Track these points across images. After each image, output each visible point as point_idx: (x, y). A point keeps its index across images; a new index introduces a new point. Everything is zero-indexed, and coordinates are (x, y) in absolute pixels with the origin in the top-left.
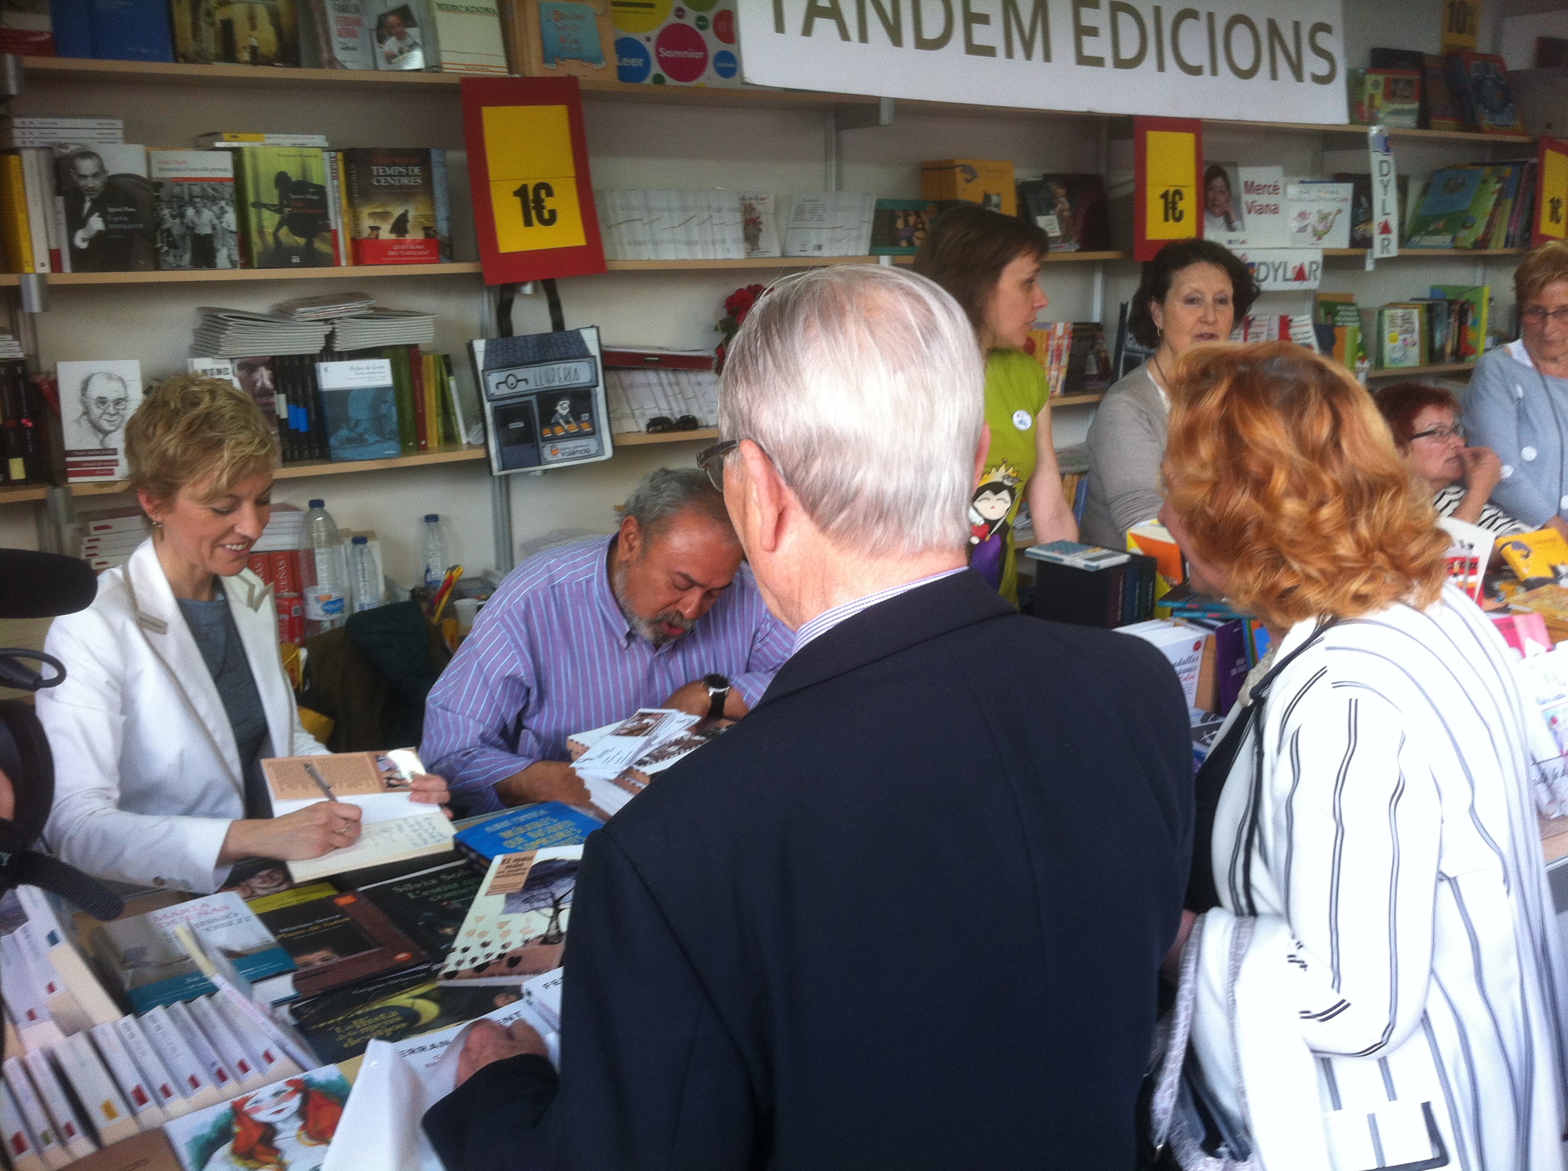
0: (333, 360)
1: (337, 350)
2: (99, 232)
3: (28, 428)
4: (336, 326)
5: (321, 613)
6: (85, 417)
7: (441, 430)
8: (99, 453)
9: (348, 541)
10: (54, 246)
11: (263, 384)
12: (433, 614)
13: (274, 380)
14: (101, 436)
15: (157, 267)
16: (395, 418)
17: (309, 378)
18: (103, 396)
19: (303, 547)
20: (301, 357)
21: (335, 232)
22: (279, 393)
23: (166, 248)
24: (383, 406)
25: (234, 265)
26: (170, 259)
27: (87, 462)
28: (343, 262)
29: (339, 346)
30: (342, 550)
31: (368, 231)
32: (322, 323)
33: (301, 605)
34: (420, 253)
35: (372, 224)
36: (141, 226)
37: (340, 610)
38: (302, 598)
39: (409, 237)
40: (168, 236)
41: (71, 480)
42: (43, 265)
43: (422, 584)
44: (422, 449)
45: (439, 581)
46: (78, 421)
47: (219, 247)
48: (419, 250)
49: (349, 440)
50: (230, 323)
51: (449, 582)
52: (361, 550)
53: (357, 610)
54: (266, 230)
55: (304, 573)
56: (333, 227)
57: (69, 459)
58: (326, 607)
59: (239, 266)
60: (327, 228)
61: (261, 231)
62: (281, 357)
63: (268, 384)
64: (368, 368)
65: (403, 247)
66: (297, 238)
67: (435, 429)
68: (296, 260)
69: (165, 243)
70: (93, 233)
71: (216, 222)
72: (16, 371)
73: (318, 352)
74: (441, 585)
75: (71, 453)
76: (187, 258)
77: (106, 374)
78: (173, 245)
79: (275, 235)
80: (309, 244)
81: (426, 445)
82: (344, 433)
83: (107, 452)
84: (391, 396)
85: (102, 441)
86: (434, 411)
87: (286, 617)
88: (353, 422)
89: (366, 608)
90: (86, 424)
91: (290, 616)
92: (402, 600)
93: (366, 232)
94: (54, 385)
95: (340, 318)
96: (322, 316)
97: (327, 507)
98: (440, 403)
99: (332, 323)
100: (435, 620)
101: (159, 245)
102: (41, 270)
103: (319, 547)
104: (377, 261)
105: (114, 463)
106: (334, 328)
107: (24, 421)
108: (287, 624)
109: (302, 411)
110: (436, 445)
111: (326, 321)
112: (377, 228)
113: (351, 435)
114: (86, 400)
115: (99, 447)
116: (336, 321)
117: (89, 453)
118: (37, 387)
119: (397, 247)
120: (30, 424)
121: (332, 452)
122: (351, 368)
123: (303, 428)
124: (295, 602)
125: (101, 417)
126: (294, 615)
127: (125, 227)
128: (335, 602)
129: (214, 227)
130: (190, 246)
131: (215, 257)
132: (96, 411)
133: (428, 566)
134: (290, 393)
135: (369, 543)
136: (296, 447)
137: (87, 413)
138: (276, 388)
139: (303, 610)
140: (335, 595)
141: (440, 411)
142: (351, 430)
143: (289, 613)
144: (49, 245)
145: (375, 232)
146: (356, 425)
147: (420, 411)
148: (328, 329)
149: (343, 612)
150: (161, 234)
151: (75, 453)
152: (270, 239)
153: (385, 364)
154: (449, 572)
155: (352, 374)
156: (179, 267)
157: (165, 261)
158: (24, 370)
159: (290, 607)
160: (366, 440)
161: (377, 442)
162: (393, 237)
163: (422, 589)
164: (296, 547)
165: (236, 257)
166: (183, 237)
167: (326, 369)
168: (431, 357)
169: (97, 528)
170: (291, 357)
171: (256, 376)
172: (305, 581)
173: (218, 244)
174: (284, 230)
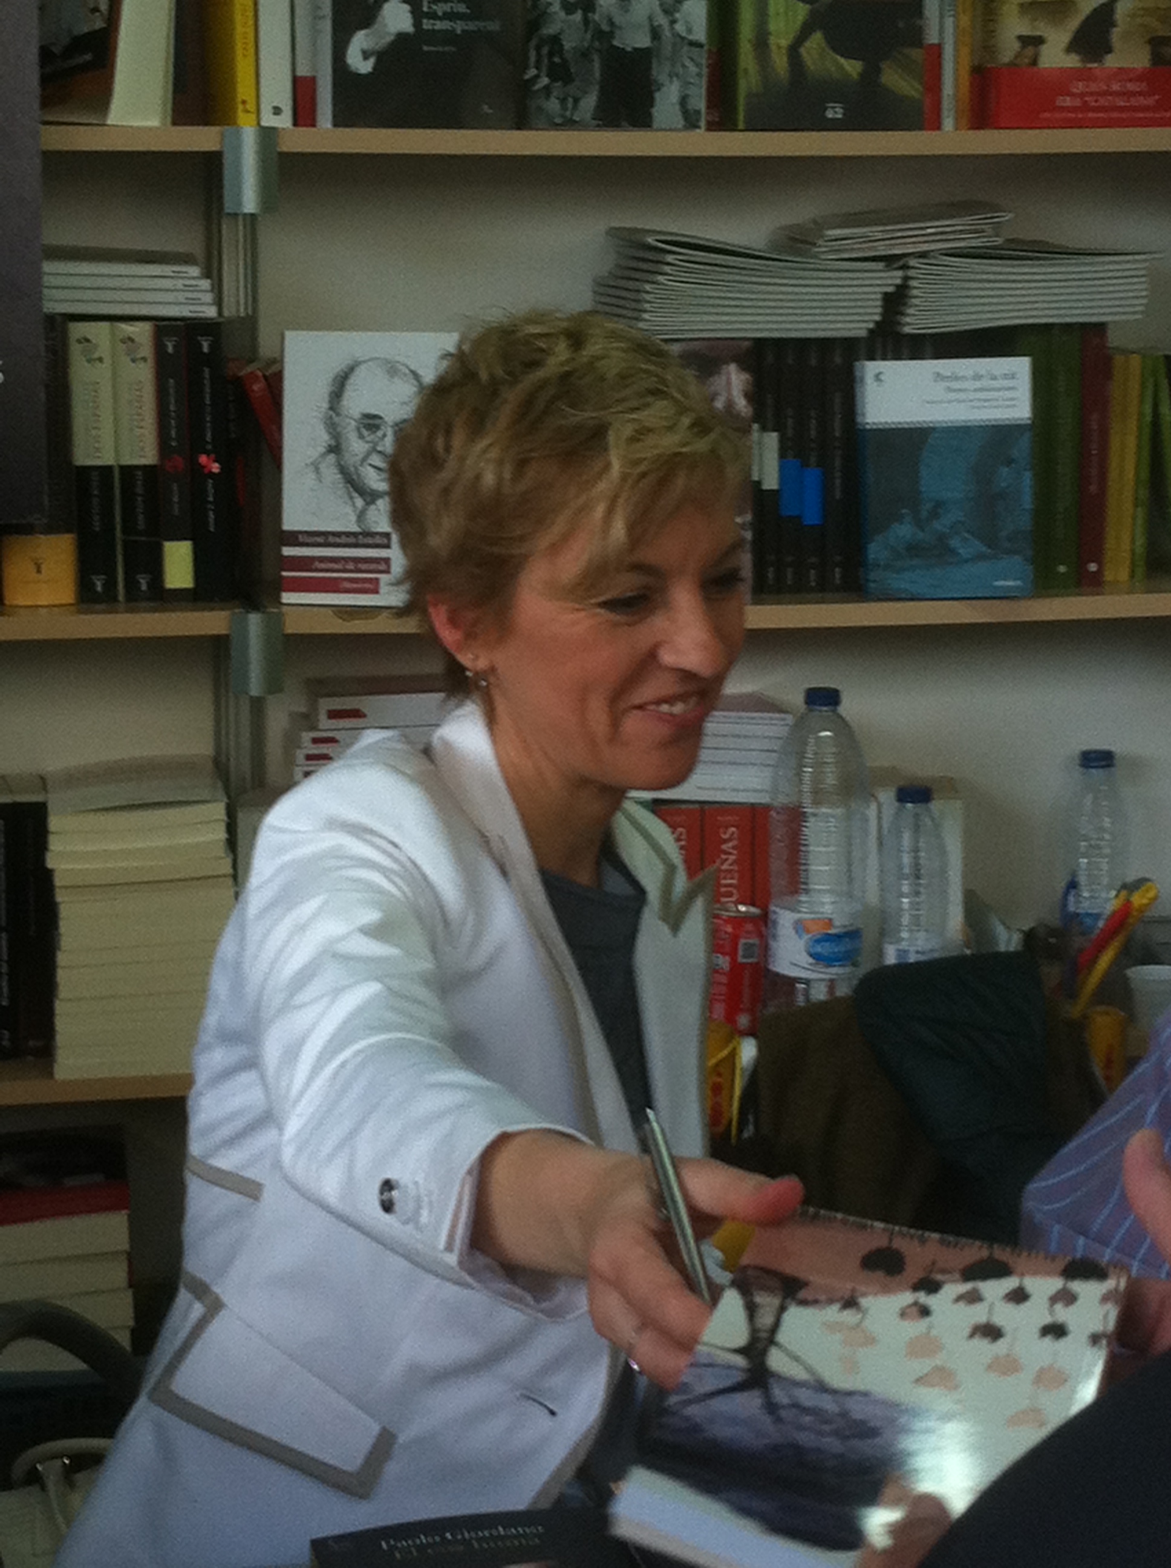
0: (898, 357)
1: (907, 330)
2: (401, 37)
3: (211, 475)
4: (911, 273)
5: (805, 960)
6: (332, 458)
7: (1140, 541)
8: (352, 540)
9: (887, 796)
10: (303, 71)
11: (730, 405)
12: (1073, 995)
13: (754, 396)
14: (360, 502)
15: (521, 123)
16: (1027, 501)
17: (838, 399)
18: (374, 411)
19: (782, 800)
20: (825, 344)
21: (936, 51)
22: (764, 429)
23: (545, 81)
24: (1004, 471)
25: (690, 121)
26: (553, 105)
27: (322, 559)
28: (948, 123)
29: (913, 322)
30: (872, 812)
31: (1017, 45)
32: (881, 265)
33: (761, 936)
34: (1134, 102)
35: (1026, 31)
36: (494, 26)
37: (849, 958)
38: (764, 922)
39: (1111, 61)
40: (551, 54)
41: (288, 598)
42: (277, 111)
43: (1054, 920)
44: (1091, 583)
45: (1097, 916)
46: (316, 467)
47: (663, 78)
48: (1133, 94)
49: (914, 549)
50: (670, 258)
51: (1121, 919)
52: (917, 816)
53: (891, 958)
54: (772, 40)
55: (777, 864)
56: (932, 38)
57: (287, 551)
58: (819, 949)
59: (703, 123)
60: (916, 37)
61: (761, 43)
62: (779, 344)
63: (741, 404)
64: (977, 377)
65: (1093, 87)
66: (842, 60)
67: (1126, 537)
68: (834, 112)
69: (544, 69)
70: (389, 39)
71: (662, 20)
72: (201, 346)
73: (863, 333)
74: (1101, 924)
75: (294, 538)
76: (590, 101)
77: (387, 361)
78: (561, 73)
79: (794, 51)
80: (871, 74)
81: (1099, 572)
82: (903, 531)
83: (370, 541)
84: (1023, 448)
85: (361, 516)
86: (1128, 494)
87: (723, 962)
88: (929, 506)
89: (912, 958)
90: (330, 474)
91: (734, 960)
92: (1002, 948)
93: (1008, 48)
94: (274, 383)
95: (923, 255)
96: (882, 250)
97: (848, 707)
98: (1145, 475)
99: (905, 267)
100: (1074, 1011)
101: (532, 72)
102: (269, 120)
103: (817, 803)
104: (1030, 121)
105: (383, 567)
106: (906, 278)
107: (203, 459)
108: (724, 979)
109: (812, 476)
110: (1124, 575)
111: (889, 260)
112: (1039, 41)
113: (921, 535)
114: (336, 419)
115: (355, 529)
116: (913, 262)
117: (331, 539)
118: (240, 385)
119: (1079, 87)
120: (216, 468)
121: (872, 576)
122: (939, 377)
123: (812, 516)
124: (749, 927)
125: (364, 460)
126: (741, 960)
127: (459, 27)
128: (838, 937)
129: (655, 34)
130: (597, 75)
131: (651, 103)
132: (356, 446)
133: (1074, 874)
134: (790, 432)
135: (935, 806)
136: (790, 559)
137: (335, 449)
138: (759, 416)
139: (765, 950)
140: (840, 923)
141: (1144, 493)
142: (919, 524)
143: (733, 954)
144: (294, 70)
145: (1030, 51)
146: (934, 514)
147: (1093, 488)
148: (895, 277)
149: (855, 964)
150: (538, 48)
151: (301, 539)
152: (780, 62)
153: (1020, 367)
154: (1124, 893)
155: (938, 390)
156: (569, 124)
157: (540, 109)
158: (215, 346)
159: (735, 939)
160: (953, 552)
161: (981, 557)
162: (1072, 61)
163: (1053, 932)
164: (764, 799)
165: (699, 102)
166: (585, 55)
167: (878, 377)
168: (1135, 361)
169: (334, 715)
170: (802, 345)
171: (718, 382)
172: (778, 883)
173: (660, 72)
174: (817, 40)
